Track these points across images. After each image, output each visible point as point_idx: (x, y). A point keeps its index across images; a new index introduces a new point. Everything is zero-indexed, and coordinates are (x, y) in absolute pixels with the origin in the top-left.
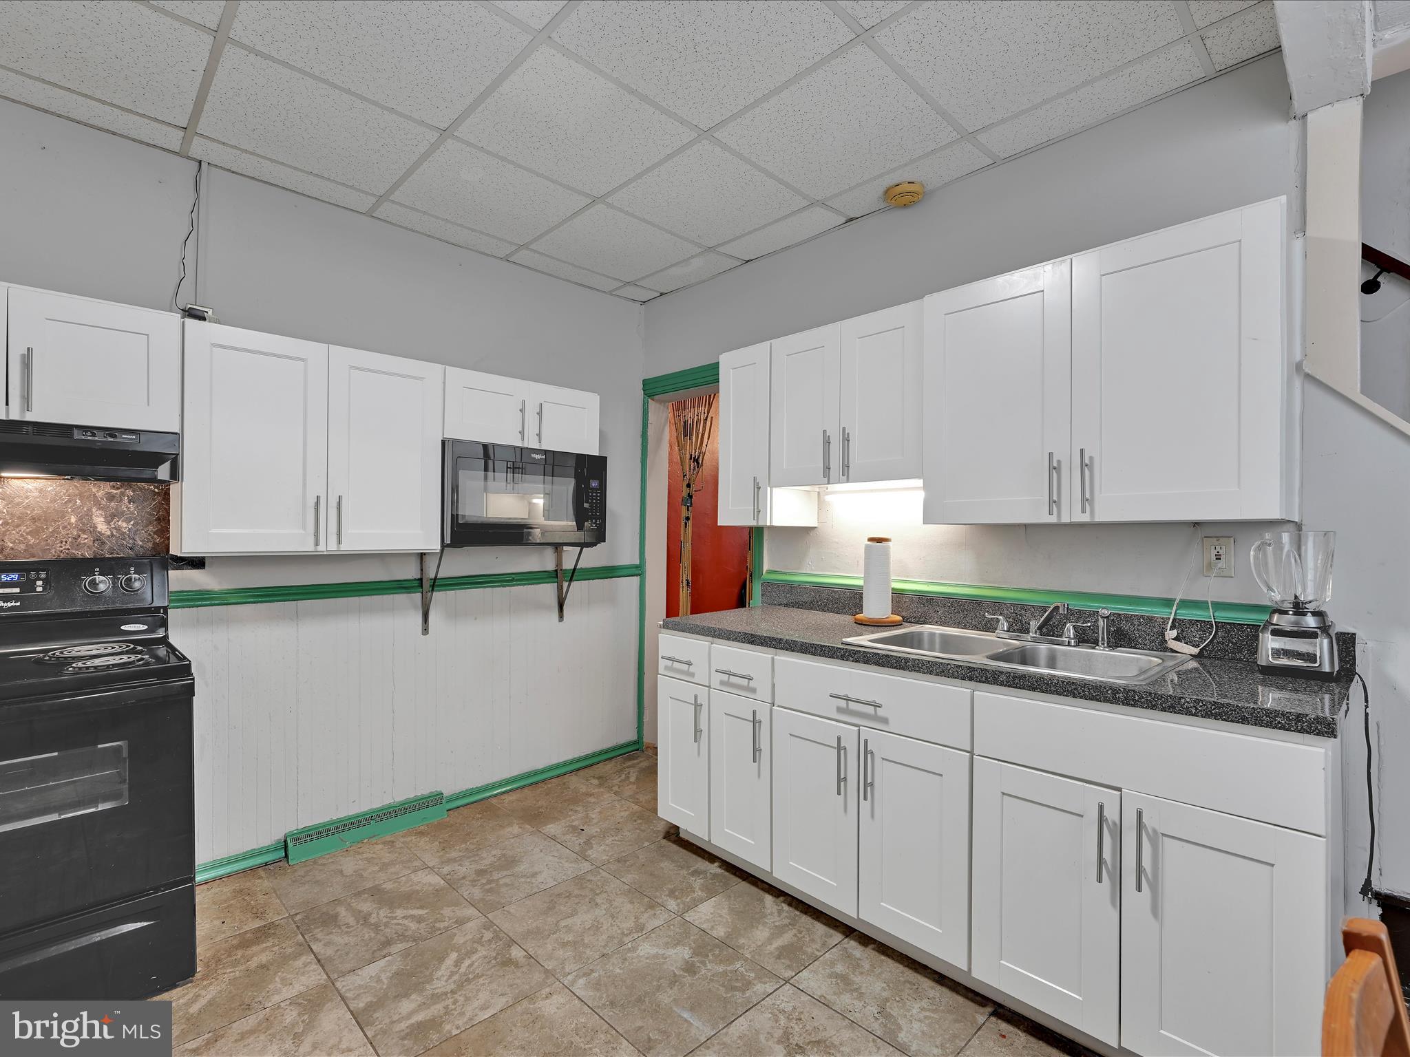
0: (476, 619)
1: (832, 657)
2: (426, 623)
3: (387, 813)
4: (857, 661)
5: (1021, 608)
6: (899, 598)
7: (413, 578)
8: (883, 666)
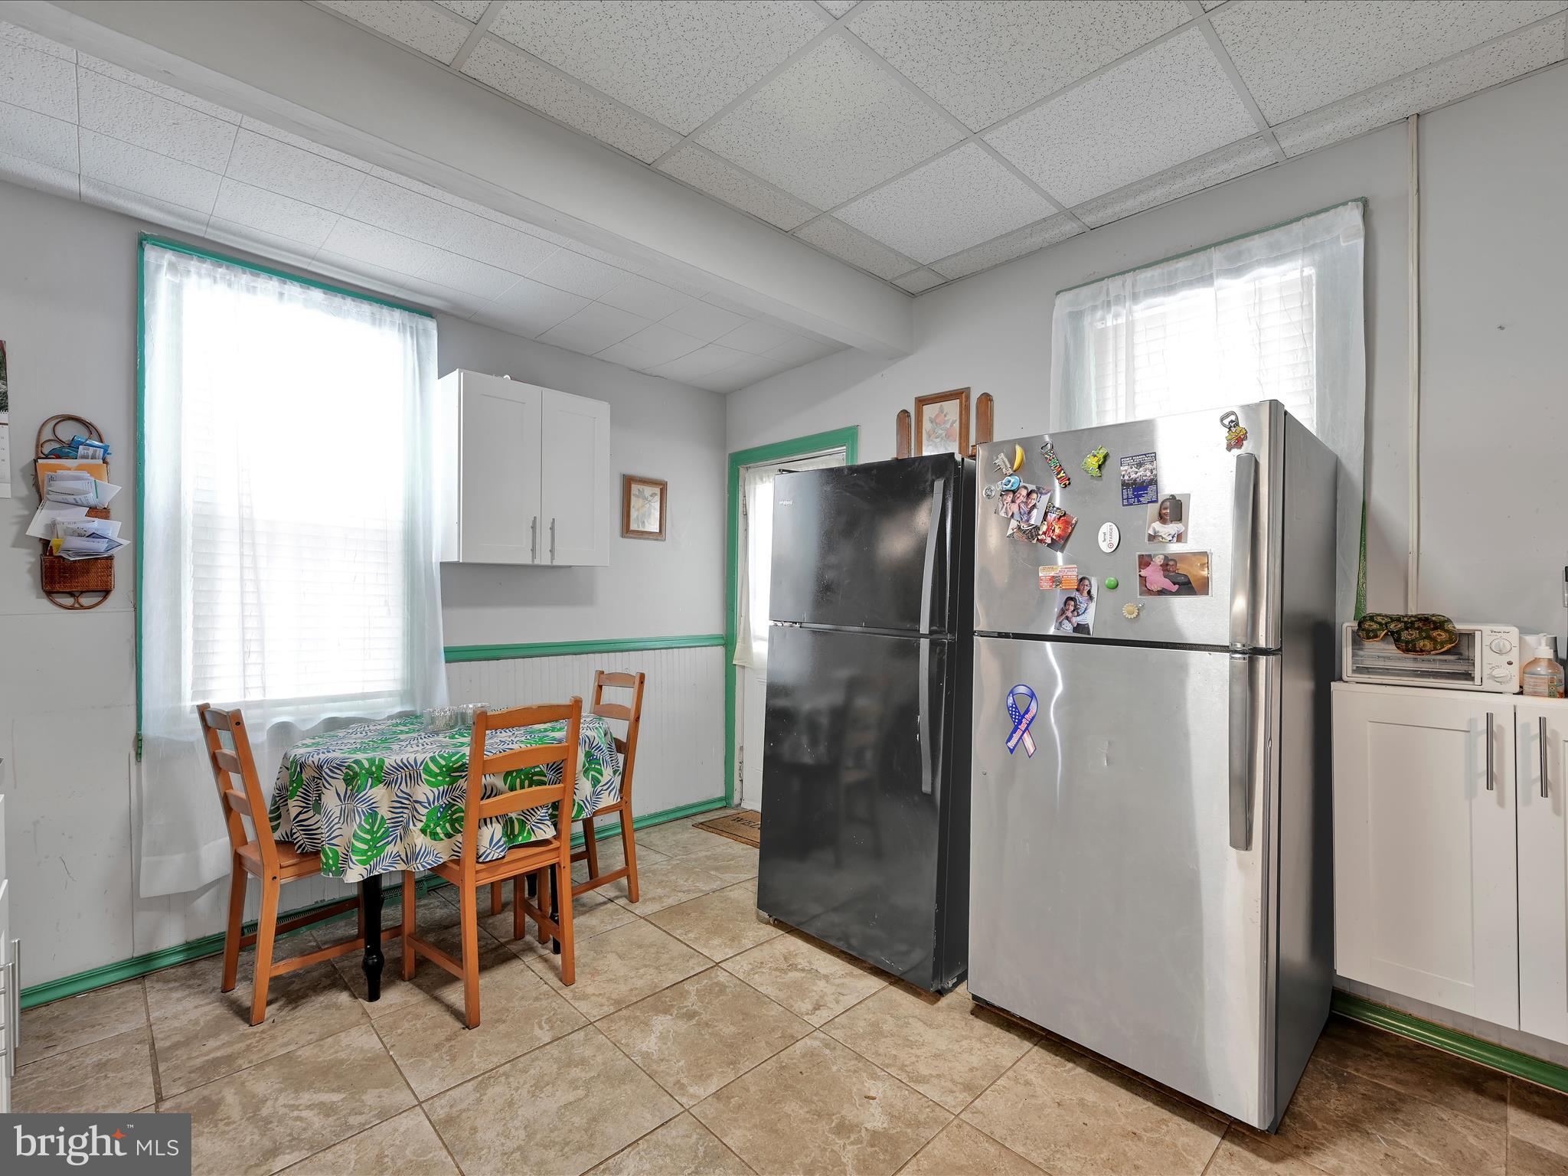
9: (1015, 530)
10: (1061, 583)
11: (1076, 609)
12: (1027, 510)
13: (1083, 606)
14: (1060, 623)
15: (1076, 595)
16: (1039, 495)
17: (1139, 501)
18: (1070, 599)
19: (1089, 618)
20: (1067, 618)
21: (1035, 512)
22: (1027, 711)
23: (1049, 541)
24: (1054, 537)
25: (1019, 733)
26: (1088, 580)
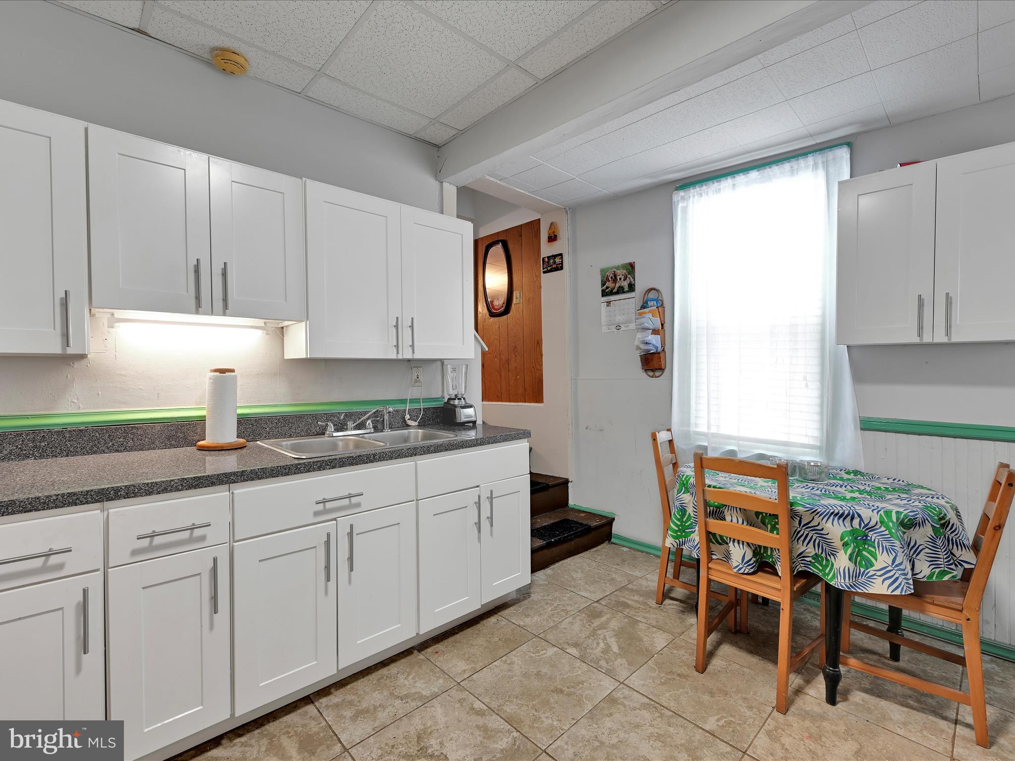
1: (309, 471)
4: (333, 467)
5: (331, 416)
6: (243, 421)
8: (356, 464)
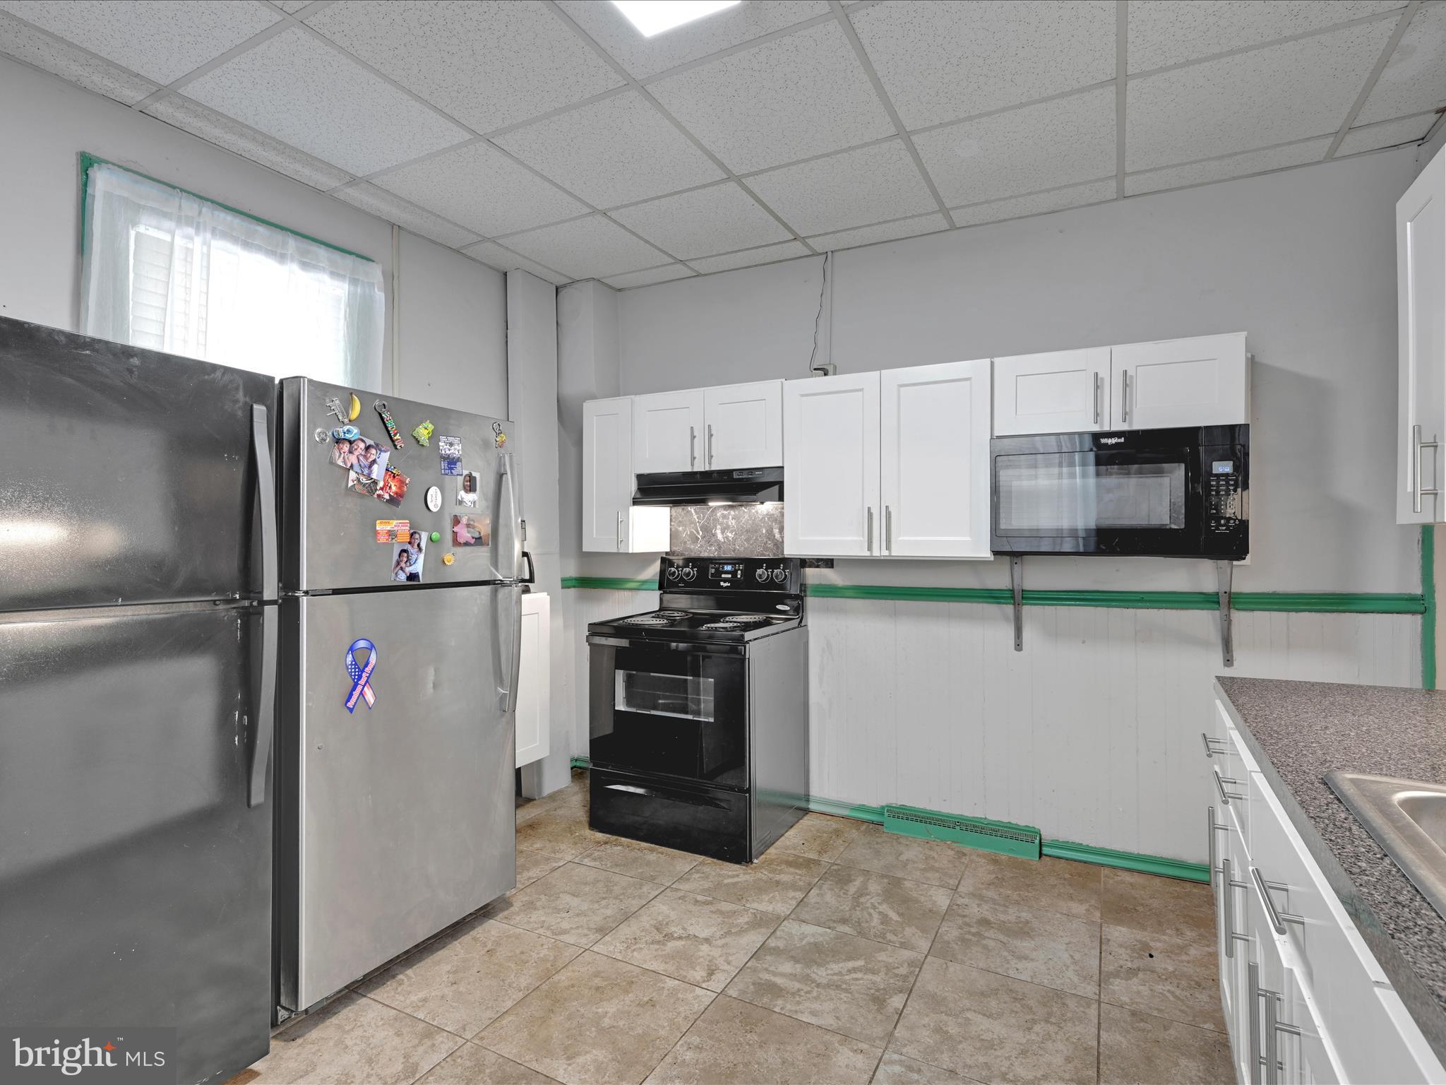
0: (1084, 642)
2: (1018, 639)
3: (974, 826)
7: (1006, 588)
9: (355, 482)
10: (396, 536)
11: (408, 560)
12: (367, 463)
13: (414, 557)
14: (396, 573)
15: (408, 547)
16: (379, 452)
17: (452, 473)
18: (404, 551)
19: (418, 567)
20: (402, 569)
21: (375, 467)
22: (367, 665)
23: (387, 497)
24: (391, 494)
25: (359, 688)
26: (419, 534)
